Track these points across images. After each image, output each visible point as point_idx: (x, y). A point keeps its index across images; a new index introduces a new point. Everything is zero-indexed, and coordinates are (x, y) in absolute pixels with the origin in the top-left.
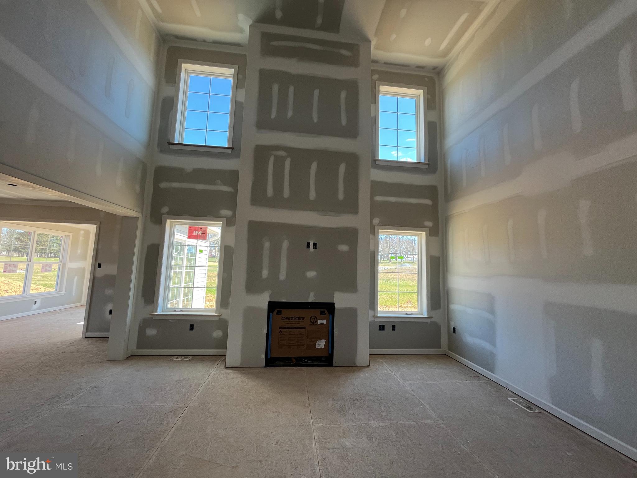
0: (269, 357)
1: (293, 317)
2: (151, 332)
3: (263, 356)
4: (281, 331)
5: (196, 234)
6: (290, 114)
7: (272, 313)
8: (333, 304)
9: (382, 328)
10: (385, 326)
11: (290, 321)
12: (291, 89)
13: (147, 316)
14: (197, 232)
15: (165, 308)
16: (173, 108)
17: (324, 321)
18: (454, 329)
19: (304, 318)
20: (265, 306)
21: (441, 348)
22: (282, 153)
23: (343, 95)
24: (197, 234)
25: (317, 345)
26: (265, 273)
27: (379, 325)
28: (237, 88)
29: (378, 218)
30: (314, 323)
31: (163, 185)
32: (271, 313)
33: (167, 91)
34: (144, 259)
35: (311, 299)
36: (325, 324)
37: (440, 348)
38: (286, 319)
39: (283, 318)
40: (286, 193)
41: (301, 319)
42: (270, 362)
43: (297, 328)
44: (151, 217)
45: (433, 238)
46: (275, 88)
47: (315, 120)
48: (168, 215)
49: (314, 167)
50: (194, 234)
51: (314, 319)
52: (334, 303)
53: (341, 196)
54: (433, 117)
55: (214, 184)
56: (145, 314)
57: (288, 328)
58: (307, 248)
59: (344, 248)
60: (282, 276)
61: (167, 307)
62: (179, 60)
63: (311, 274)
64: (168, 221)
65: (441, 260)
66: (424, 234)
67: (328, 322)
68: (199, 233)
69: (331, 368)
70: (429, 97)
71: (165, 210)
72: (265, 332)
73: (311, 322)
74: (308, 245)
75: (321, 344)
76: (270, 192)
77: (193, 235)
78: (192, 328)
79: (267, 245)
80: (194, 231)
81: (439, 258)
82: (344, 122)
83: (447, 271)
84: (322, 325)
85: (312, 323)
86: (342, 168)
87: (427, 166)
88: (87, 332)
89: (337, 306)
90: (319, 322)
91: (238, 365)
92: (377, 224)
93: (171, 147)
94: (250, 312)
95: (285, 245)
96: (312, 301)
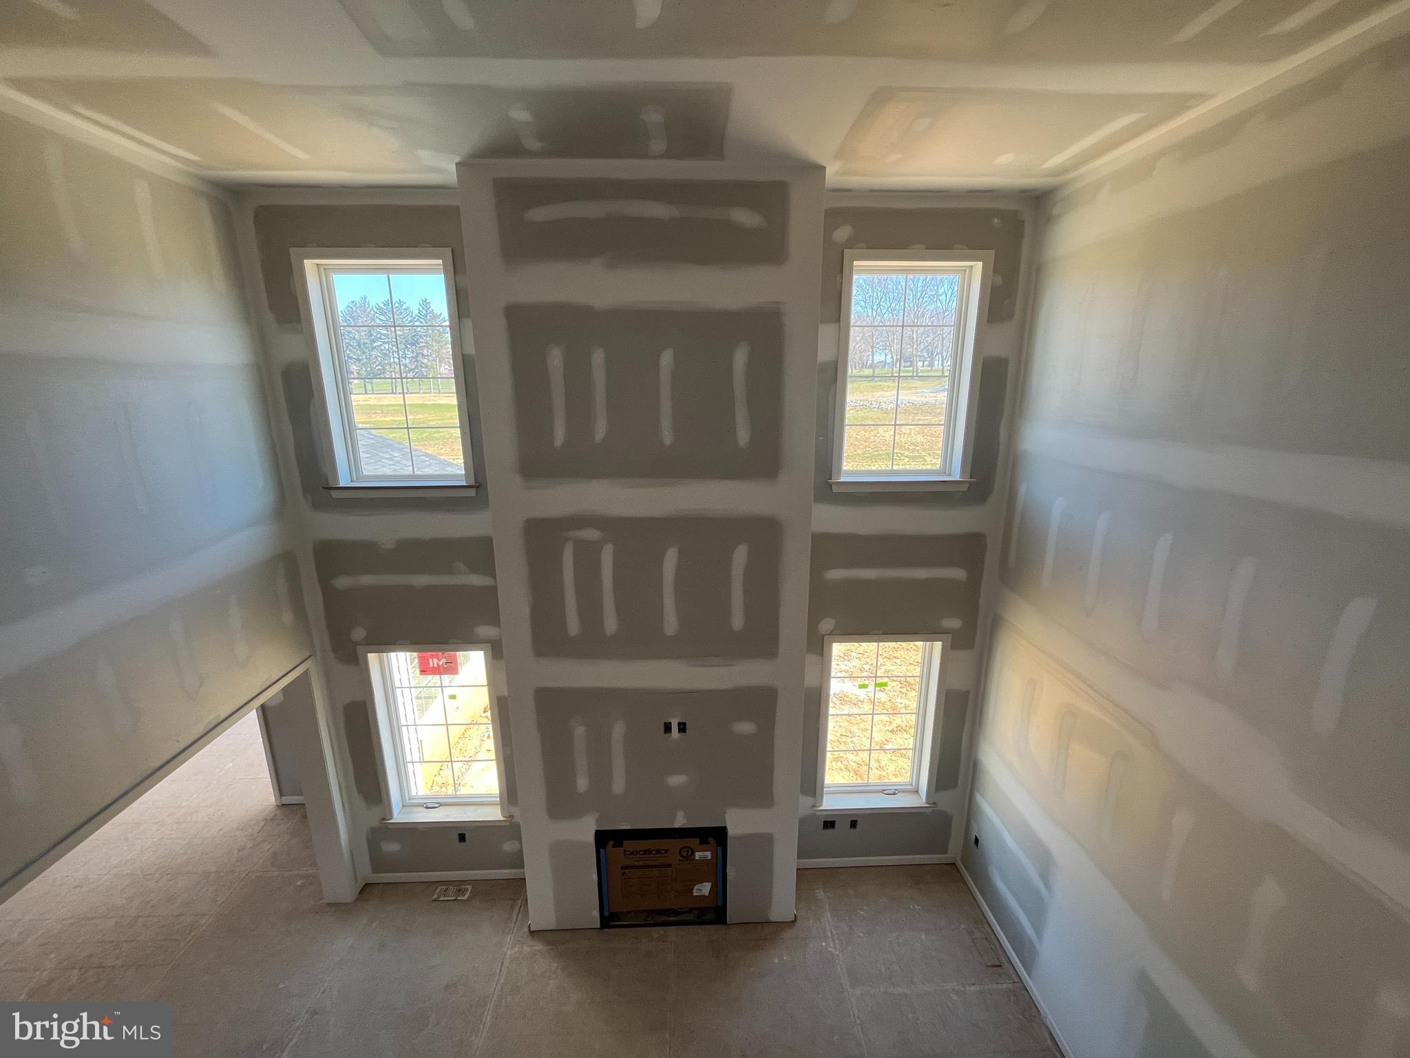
0: (606, 914)
1: (646, 850)
2: (391, 847)
3: (596, 913)
4: (624, 873)
5: (436, 666)
6: (601, 430)
7: (604, 848)
8: (724, 829)
9: (829, 824)
10: (836, 823)
11: (641, 856)
12: (598, 358)
13: (375, 823)
14: (436, 661)
15: (407, 798)
16: (313, 395)
17: (708, 854)
18: (977, 841)
19: (667, 850)
20: (591, 839)
21: (949, 852)
22: (591, 534)
23: (740, 358)
24: (438, 664)
25: (694, 891)
26: (582, 783)
27: (824, 822)
28: (459, 318)
29: (833, 618)
30: (689, 857)
31: (342, 582)
32: (602, 850)
33: (288, 348)
34: (343, 731)
35: (680, 822)
36: (709, 857)
37: (946, 853)
38: (632, 853)
39: (626, 853)
40: (611, 624)
41: (663, 852)
42: (609, 920)
43: (655, 866)
44: (334, 650)
45: (960, 654)
46: (555, 359)
47: (668, 437)
48: (367, 644)
49: (671, 560)
50: (431, 665)
51: (688, 851)
52: (726, 827)
53: (737, 621)
54: (1000, 347)
55: (450, 572)
56: (371, 818)
57: (637, 867)
58: (665, 733)
59: (745, 728)
60: (619, 785)
61: (409, 795)
62: (293, 251)
63: (676, 780)
64: (372, 658)
65: (971, 697)
66: (938, 645)
67: (714, 855)
68: (441, 663)
69: (723, 927)
70: (999, 279)
71: (359, 634)
72: (595, 877)
73: (682, 856)
74: (668, 728)
75: (705, 889)
76: (573, 625)
77: (428, 668)
78: (462, 838)
79: (580, 731)
80: (431, 660)
81: (967, 693)
82: (743, 436)
83: (980, 724)
84: (703, 861)
85: (685, 857)
86: (740, 556)
87: (965, 488)
88: (281, 795)
89: (732, 831)
90: (698, 855)
91: (553, 927)
92: (829, 632)
93: (334, 494)
94: (559, 850)
95: (618, 731)
96: (683, 825)
